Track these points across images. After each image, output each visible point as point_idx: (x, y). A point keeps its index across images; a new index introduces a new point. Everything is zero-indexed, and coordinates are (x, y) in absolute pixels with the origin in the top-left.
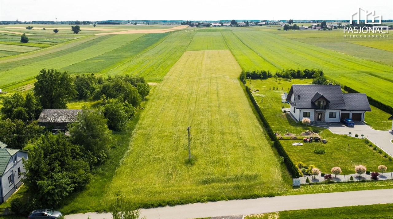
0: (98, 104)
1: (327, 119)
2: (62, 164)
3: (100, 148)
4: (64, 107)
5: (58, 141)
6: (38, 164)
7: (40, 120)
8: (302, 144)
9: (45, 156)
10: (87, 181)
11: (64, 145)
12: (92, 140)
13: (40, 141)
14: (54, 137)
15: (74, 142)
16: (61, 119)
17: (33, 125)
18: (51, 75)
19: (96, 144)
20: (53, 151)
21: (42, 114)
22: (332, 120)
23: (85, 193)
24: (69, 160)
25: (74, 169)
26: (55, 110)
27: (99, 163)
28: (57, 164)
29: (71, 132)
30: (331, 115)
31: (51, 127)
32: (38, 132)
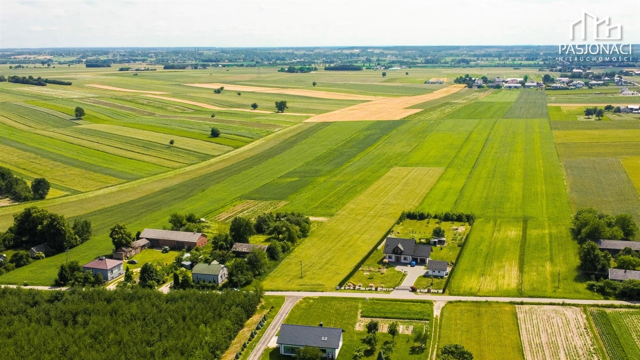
0: (272, 238)
1: (402, 261)
2: (242, 272)
3: (261, 268)
4: (247, 242)
5: (240, 263)
6: (232, 271)
7: (233, 250)
8: (368, 274)
9: (235, 268)
10: (251, 281)
11: (243, 265)
12: (256, 263)
13: (233, 262)
14: (239, 260)
15: (248, 264)
16: (245, 250)
17: (230, 253)
18: (240, 221)
19: (258, 265)
20: (238, 267)
21: (234, 246)
22: (405, 261)
23: (250, 285)
24: (245, 271)
25: (246, 275)
26: (241, 244)
27: (259, 274)
28: (239, 272)
29: (248, 259)
30: (405, 259)
31: (239, 254)
32: (232, 257)
